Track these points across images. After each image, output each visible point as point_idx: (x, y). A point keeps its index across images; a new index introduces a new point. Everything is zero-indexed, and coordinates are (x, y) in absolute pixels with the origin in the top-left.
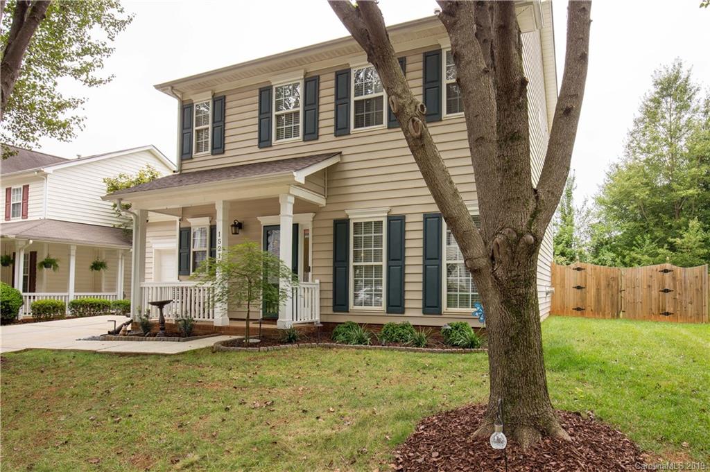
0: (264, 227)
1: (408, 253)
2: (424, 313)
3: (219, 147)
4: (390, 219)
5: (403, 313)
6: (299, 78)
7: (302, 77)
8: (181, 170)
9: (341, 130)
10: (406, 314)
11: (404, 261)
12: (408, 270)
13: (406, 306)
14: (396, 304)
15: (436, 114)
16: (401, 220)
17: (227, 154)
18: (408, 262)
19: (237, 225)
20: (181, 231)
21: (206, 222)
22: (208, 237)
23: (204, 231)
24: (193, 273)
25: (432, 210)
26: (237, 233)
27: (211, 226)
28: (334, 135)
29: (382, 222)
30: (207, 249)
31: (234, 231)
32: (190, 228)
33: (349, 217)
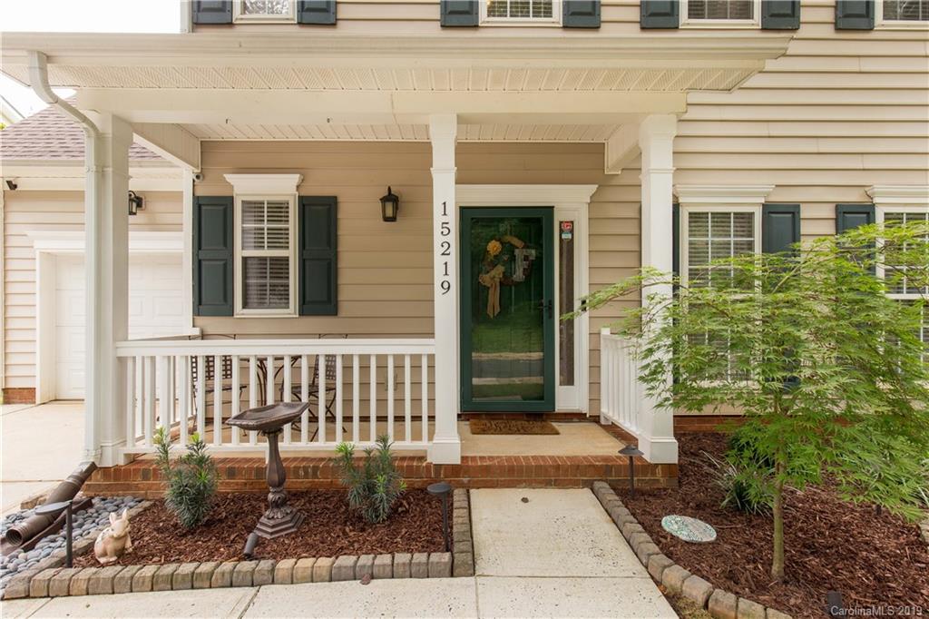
0: (462, 208)
3: (319, 8)
4: (769, 210)
9: (656, 16)
15: (862, 17)
16: (793, 211)
17: (343, 28)
19: (391, 198)
20: (200, 204)
21: (283, 187)
22: (293, 225)
23: (278, 210)
24: (246, 311)
25: (853, 197)
26: (393, 219)
27: (301, 198)
28: (638, 26)
29: (751, 215)
30: (292, 253)
31: (389, 213)
32: (232, 198)
33: (681, 201)
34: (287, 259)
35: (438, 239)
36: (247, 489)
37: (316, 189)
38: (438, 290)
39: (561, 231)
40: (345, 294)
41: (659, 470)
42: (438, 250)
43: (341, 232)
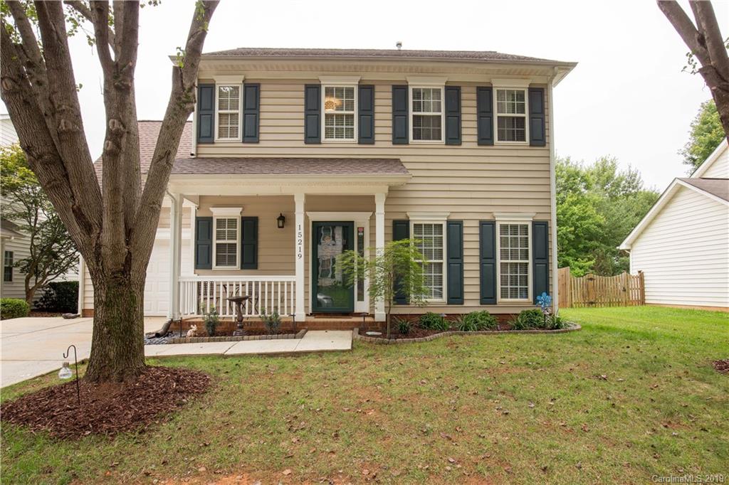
0: (313, 222)
1: (465, 253)
2: (481, 304)
3: (252, 136)
4: (449, 223)
5: (462, 303)
6: (354, 83)
7: (357, 83)
8: (197, 154)
9: (399, 138)
10: (465, 305)
11: (463, 260)
12: (466, 267)
13: (465, 298)
14: (456, 296)
15: (489, 139)
16: (460, 224)
17: (262, 144)
18: (465, 260)
19: (282, 218)
20: (198, 220)
21: (235, 213)
22: (239, 230)
23: (232, 222)
24: (218, 267)
25: (487, 217)
26: (283, 227)
27: (242, 218)
28: (391, 143)
29: (441, 225)
30: (238, 242)
31: (281, 224)
32: (212, 218)
33: (410, 219)
34: (235, 244)
35: (297, 239)
36: (226, 330)
37: (249, 214)
38: (297, 257)
39: (358, 232)
40: (261, 259)
41: (379, 324)
42: (297, 243)
43: (259, 232)
